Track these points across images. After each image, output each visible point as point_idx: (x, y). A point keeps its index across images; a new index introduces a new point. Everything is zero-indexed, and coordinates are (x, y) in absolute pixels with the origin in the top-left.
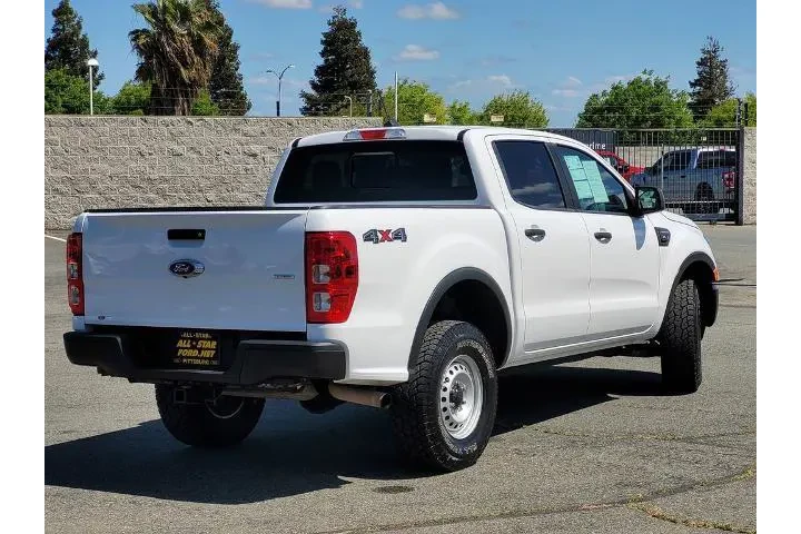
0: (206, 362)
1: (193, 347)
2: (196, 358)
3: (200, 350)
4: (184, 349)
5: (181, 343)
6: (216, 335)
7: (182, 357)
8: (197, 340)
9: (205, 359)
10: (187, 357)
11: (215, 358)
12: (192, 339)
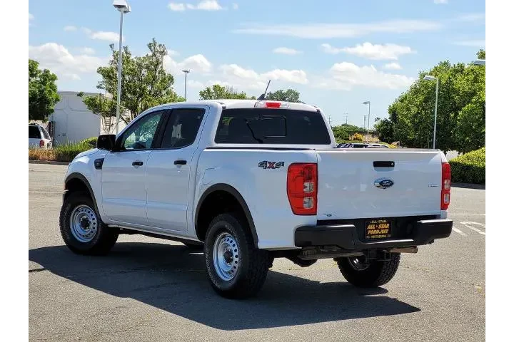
0: (385, 236)
1: (376, 229)
2: (378, 234)
3: (380, 230)
4: (371, 230)
5: (369, 227)
6: (389, 220)
7: (370, 235)
8: (378, 224)
9: (384, 234)
10: (373, 235)
11: (389, 233)
12: (375, 224)
